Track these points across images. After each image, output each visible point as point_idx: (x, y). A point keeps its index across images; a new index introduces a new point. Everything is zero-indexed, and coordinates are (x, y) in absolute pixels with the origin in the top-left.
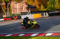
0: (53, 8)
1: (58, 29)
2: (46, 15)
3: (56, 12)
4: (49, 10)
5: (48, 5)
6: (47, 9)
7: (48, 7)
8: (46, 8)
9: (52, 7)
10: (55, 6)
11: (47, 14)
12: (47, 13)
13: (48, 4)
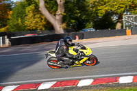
0: (20, 27)
1: (30, 75)
2: (4, 42)
3: (28, 36)
4: (12, 30)
5: (9, 19)
6: (8, 29)
7: (11, 23)
8: (4, 26)
9: (18, 24)
10: (26, 22)
11: (7, 41)
12: (6, 37)
13: (10, 17)
